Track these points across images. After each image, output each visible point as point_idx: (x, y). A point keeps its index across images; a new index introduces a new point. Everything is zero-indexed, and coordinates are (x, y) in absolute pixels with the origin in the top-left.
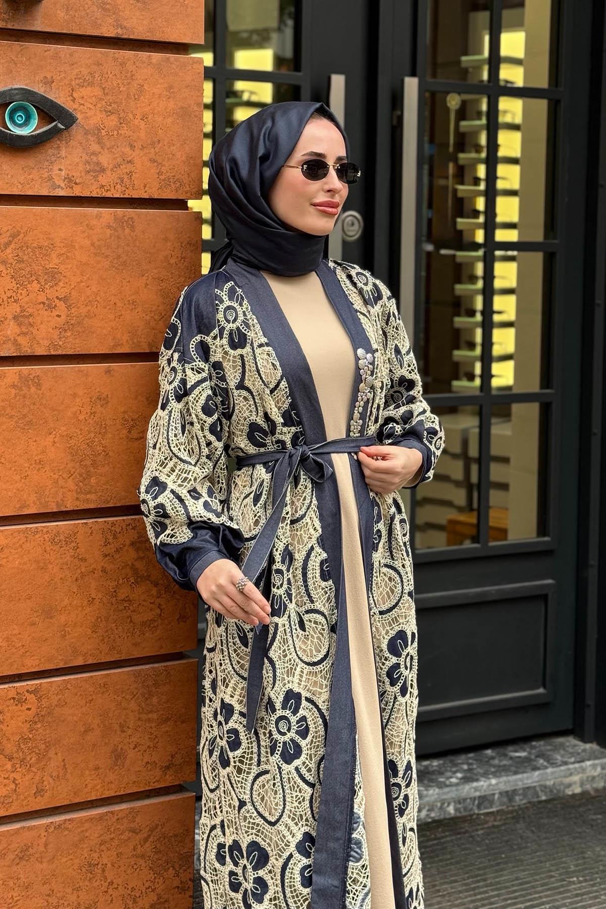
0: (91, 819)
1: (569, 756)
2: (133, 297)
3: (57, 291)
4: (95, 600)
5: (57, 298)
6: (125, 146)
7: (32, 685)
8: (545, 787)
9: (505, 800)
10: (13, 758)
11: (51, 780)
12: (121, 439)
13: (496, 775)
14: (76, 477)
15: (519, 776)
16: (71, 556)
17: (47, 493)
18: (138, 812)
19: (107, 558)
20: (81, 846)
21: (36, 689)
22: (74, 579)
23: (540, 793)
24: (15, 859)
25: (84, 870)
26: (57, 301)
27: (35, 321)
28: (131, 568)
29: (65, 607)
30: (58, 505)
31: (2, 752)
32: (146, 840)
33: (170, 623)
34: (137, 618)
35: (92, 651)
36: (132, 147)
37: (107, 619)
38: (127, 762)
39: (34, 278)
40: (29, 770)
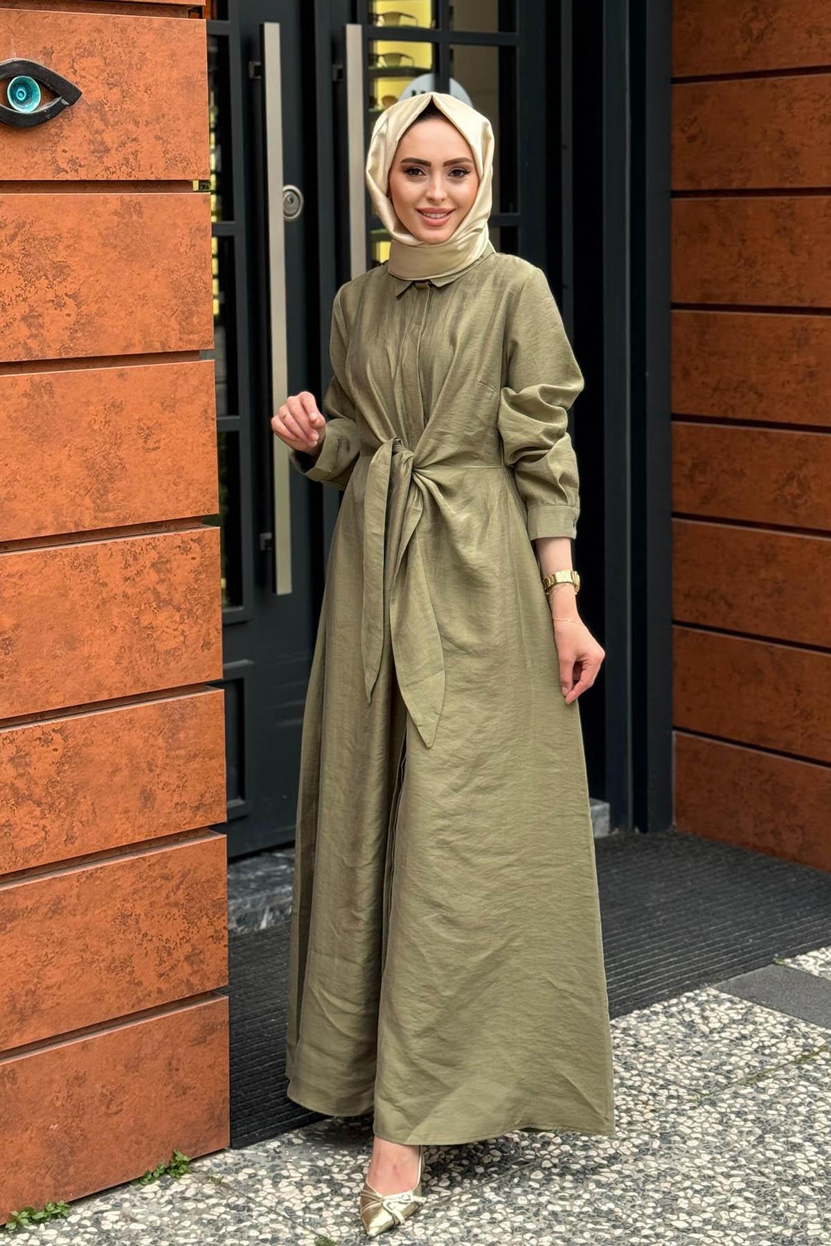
0: (122, 867)
3: (65, 286)
4: (118, 628)
5: (66, 295)
6: (130, 122)
7: (58, 723)
10: (42, 803)
11: (80, 825)
12: (137, 448)
14: (92, 495)
16: (92, 581)
17: (64, 512)
18: (170, 856)
19: (127, 583)
20: (113, 897)
21: (61, 728)
22: (96, 605)
24: (46, 914)
25: (117, 922)
26: (66, 298)
27: (44, 321)
28: (153, 592)
29: (88, 637)
30: (76, 525)
31: (30, 797)
32: (178, 888)
33: (194, 651)
34: (162, 647)
35: (116, 684)
36: (137, 123)
37: (130, 648)
38: (157, 804)
39: (42, 273)
40: (58, 816)
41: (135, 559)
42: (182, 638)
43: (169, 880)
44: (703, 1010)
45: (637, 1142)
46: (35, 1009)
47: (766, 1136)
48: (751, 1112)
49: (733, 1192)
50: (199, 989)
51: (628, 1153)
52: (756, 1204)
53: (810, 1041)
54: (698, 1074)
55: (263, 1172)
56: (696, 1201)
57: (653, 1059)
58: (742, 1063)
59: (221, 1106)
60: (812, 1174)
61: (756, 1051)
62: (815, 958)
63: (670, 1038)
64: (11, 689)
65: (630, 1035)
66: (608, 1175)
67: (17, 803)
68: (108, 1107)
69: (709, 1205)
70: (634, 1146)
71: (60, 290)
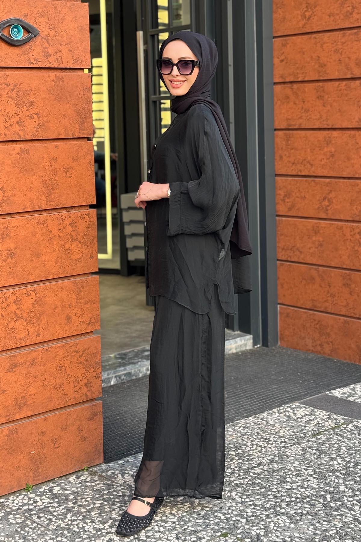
0: (59, 347)
3: (34, 110)
4: (56, 250)
6: (58, 44)
7: (33, 288)
10: (27, 320)
11: (42, 329)
12: (63, 177)
14: (45, 195)
16: (46, 230)
17: (34, 201)
18: (78, 343)
19: (60, 231)
20: (56, 359)
22: (47, 240)
24: (30, 364)
25: (57, 369)
26: (34, 115)
27: (25, 124)
28: (70, 235)
29: (44, 252)
30: (39, 207)
31: (22, 317)
32: (82, 356)
33: (87, 259)
34: (73, 257)
35: (56, 272)
36: (61, 45)
37: (61, 258)
38: (73, 322)
39: (24, 105)
40: (33, 325)
41: (63, 221)
42: (82, 254)
43: (78, 353)
44: (294, 411)
45: (269, 458)
46: (25, 404)
47: (322, 455)
48: (315, 447)
49: (309, 475)
50: (90, 397)
51: (266, 462)
52: (318, 479)
53: (338, 421)
54: (293, 434)
55: (117, 472)
56: (294, 479)
57: (274, 429)
58: (310, 430)
59: (100, 445)
60: (341, 469)
61: (316, 425)
62: (339, 391)
63: (281, 421)
64: (14, 274)
65: (264, 420)
66: (258, 470)
67: (17, 320)
68: (55, 445)
69: (299, 480)
70: (268, 460)
71: (32, 112)
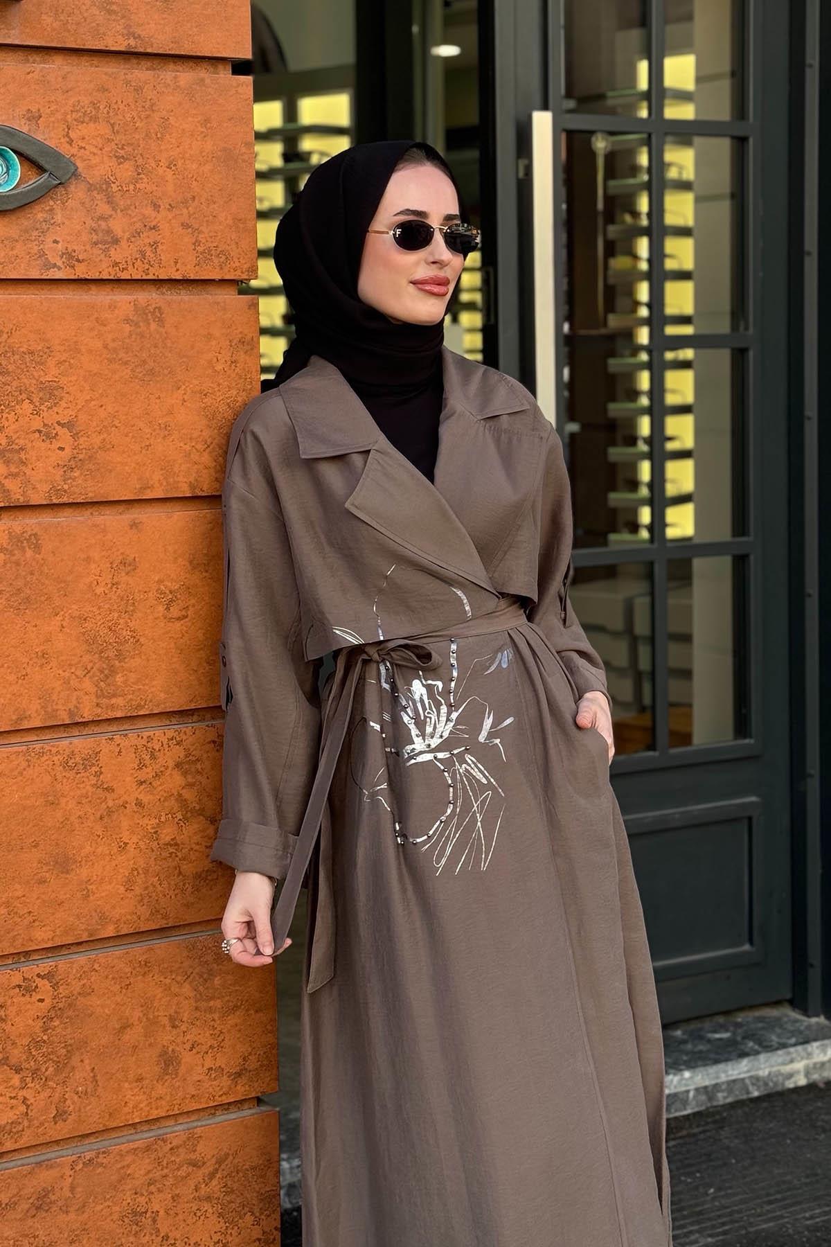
0: (134, 1151)
1: (789, 1035)
2: (165, 420)
3: (57, 413)
4: (129, 845)
5: (59, 423)
6: (146, 205)
7: (44, 966)
8: (758, 1079)
9: (703, 1098)
10: (22, 1069)
11: (76, 1097)
12: (156, 619)
13: (690, 1065)
14: (94, 676)
15: (721, 1066)
16: (93, 786)
17: (54, 697)
19: (142, 787)
20: (121, 1188)
21: (49, 972)
22: (99, 816)
23: (751, 1088)
24: (29, 1209)
25: (126, 1220)
26: (58, 428)
27: (27, 456)
28: (177, 800)
29: (87, 856)
31: (5, 1061)
32: (212, 1176)
35: (126, 916)
36: (156, 207)
37: (146, 872)
38: (182, 1070)
39: (25, 396)
40: (44, 1085)
43: (199, 1167)
71: (50, 417)
